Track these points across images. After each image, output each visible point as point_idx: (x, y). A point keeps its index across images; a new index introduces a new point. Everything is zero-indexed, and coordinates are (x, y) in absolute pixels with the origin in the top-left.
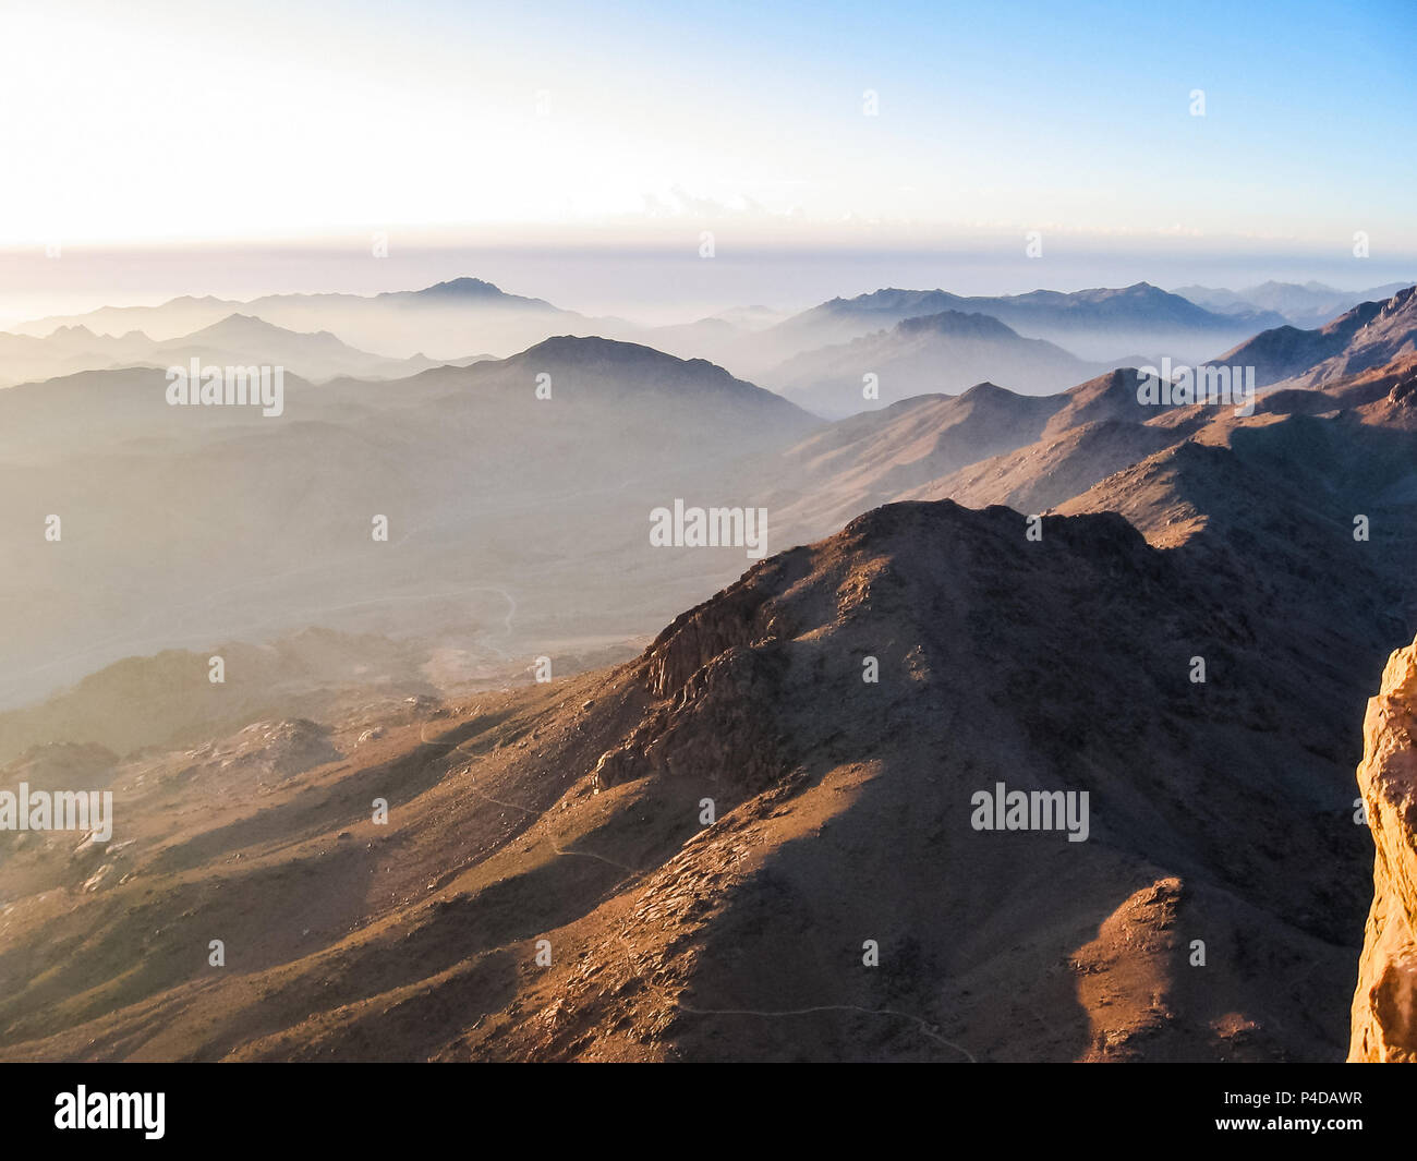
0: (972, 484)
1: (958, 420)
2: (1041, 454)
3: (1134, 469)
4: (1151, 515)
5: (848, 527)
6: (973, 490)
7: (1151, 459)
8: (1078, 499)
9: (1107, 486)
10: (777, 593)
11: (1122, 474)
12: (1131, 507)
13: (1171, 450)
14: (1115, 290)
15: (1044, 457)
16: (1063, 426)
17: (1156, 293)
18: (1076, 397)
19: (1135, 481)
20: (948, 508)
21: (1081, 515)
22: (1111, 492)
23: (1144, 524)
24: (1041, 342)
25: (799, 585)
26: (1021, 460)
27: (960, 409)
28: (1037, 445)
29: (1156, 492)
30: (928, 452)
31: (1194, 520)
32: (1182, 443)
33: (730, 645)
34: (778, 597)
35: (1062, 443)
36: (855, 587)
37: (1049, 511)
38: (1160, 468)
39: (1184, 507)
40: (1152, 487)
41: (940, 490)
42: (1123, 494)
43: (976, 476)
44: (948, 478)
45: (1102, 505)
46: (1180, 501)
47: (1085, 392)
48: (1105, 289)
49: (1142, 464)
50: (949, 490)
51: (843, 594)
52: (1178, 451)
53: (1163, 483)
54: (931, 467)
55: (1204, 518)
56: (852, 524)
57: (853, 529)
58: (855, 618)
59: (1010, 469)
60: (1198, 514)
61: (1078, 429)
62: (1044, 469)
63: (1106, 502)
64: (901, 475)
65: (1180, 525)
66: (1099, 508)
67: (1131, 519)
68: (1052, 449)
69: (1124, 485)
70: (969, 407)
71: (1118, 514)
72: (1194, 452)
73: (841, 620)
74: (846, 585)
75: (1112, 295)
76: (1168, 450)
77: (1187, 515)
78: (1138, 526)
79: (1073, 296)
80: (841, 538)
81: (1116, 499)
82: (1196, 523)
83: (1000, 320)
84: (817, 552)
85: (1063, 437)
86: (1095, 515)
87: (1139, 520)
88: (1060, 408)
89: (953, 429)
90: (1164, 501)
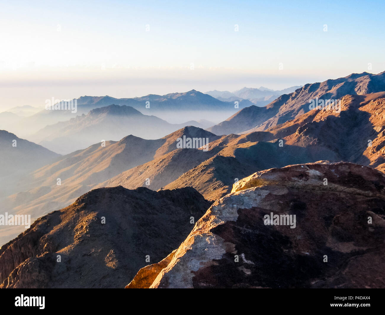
0: (127, 179)
1: (119, 152)
2: (156, 164)
3: (196, 168)
4: (205, 187)
5: (77, 201)
6: (128, 181)
7: (203, 164)
8: (174, 182)
9: (185, 176)
10: (47, 232)
11: (191, 170)
12: (196, 184)
13: (211, 159)
14: (182, 94)
15: (157, 166)
16: (164, 152)
17: (199, 94)
18: (168, 140)
19: (197, 173)
20: (120, 190)
21: (177, 189)
22: (187, 178)
23: (203, 191)
24: (152, 116)
25: (56, 229)
26: (148, 167)
27: (120, 147)
28: (155, 161)
29: (206, 177)
30: (107, 166)
31: (223, 188)
32: (215, 156)
33: (27, 258)
34: (48, 234)
35: (165, 159)
36: (82, 227)
37: (162, 188)
38: (207, 167)
39: (219, 182)
40: (204, 176)
41: (113, 182)
42: (193, 179)
43: (128, 175)
44: (117, 177)
45: (184, 184)
46: (216, 180)
47: (172, 137)
48: (177, 93)
49: (200, 166)
50: (118, 182)
51: (77, 230)
52: (214, 160)
53: (209, 173)
54: (109, 172)
55: (227, 187)
56: (79, 199)
57: (79, 201)
58: (83, 241)
59: (143, 172)
60: (224, 186)
61: (171, 153)
62: (158, 171)
63: (186, 183)
64: (97, 177)
65: (217, 191)
66: (183, 186)
67: (197, 189)
68: (161, 162)
69: (193, 175)
70: (124, 145)
71: (192, 187)
72: (220, 159)
73: (76, 242)
74: (78, 226)
75: (181, 95)
76: (210, 159)
77: (220, 186)
78: (200, 192)
79: (164, 97)
80: (74, 206)
81: (190, 182)
82: (224, 189)
83: (134, 108)
84: (63, 213)
85: (165, 156)
86: (183, 189)
87: (200, 190)
88: (163, 144)
89: (117, 156)
90: (210, 181)
